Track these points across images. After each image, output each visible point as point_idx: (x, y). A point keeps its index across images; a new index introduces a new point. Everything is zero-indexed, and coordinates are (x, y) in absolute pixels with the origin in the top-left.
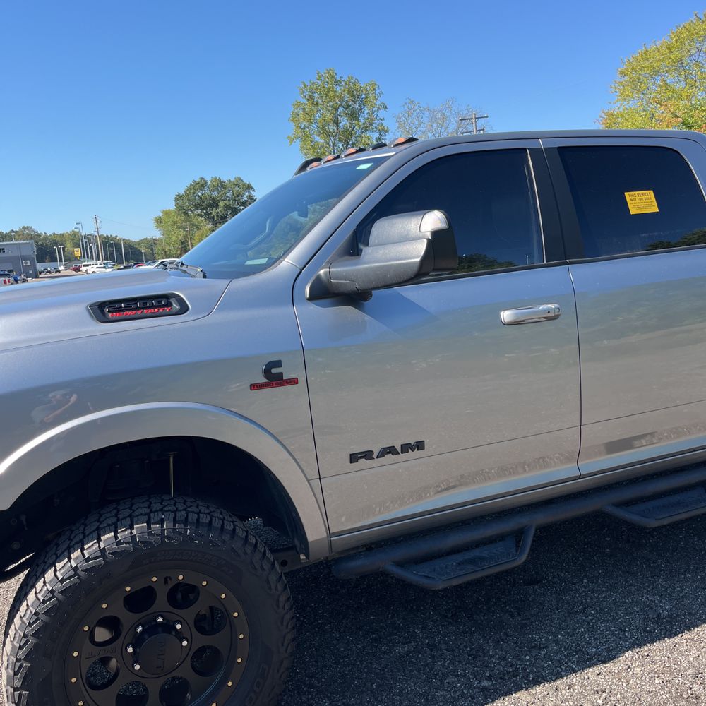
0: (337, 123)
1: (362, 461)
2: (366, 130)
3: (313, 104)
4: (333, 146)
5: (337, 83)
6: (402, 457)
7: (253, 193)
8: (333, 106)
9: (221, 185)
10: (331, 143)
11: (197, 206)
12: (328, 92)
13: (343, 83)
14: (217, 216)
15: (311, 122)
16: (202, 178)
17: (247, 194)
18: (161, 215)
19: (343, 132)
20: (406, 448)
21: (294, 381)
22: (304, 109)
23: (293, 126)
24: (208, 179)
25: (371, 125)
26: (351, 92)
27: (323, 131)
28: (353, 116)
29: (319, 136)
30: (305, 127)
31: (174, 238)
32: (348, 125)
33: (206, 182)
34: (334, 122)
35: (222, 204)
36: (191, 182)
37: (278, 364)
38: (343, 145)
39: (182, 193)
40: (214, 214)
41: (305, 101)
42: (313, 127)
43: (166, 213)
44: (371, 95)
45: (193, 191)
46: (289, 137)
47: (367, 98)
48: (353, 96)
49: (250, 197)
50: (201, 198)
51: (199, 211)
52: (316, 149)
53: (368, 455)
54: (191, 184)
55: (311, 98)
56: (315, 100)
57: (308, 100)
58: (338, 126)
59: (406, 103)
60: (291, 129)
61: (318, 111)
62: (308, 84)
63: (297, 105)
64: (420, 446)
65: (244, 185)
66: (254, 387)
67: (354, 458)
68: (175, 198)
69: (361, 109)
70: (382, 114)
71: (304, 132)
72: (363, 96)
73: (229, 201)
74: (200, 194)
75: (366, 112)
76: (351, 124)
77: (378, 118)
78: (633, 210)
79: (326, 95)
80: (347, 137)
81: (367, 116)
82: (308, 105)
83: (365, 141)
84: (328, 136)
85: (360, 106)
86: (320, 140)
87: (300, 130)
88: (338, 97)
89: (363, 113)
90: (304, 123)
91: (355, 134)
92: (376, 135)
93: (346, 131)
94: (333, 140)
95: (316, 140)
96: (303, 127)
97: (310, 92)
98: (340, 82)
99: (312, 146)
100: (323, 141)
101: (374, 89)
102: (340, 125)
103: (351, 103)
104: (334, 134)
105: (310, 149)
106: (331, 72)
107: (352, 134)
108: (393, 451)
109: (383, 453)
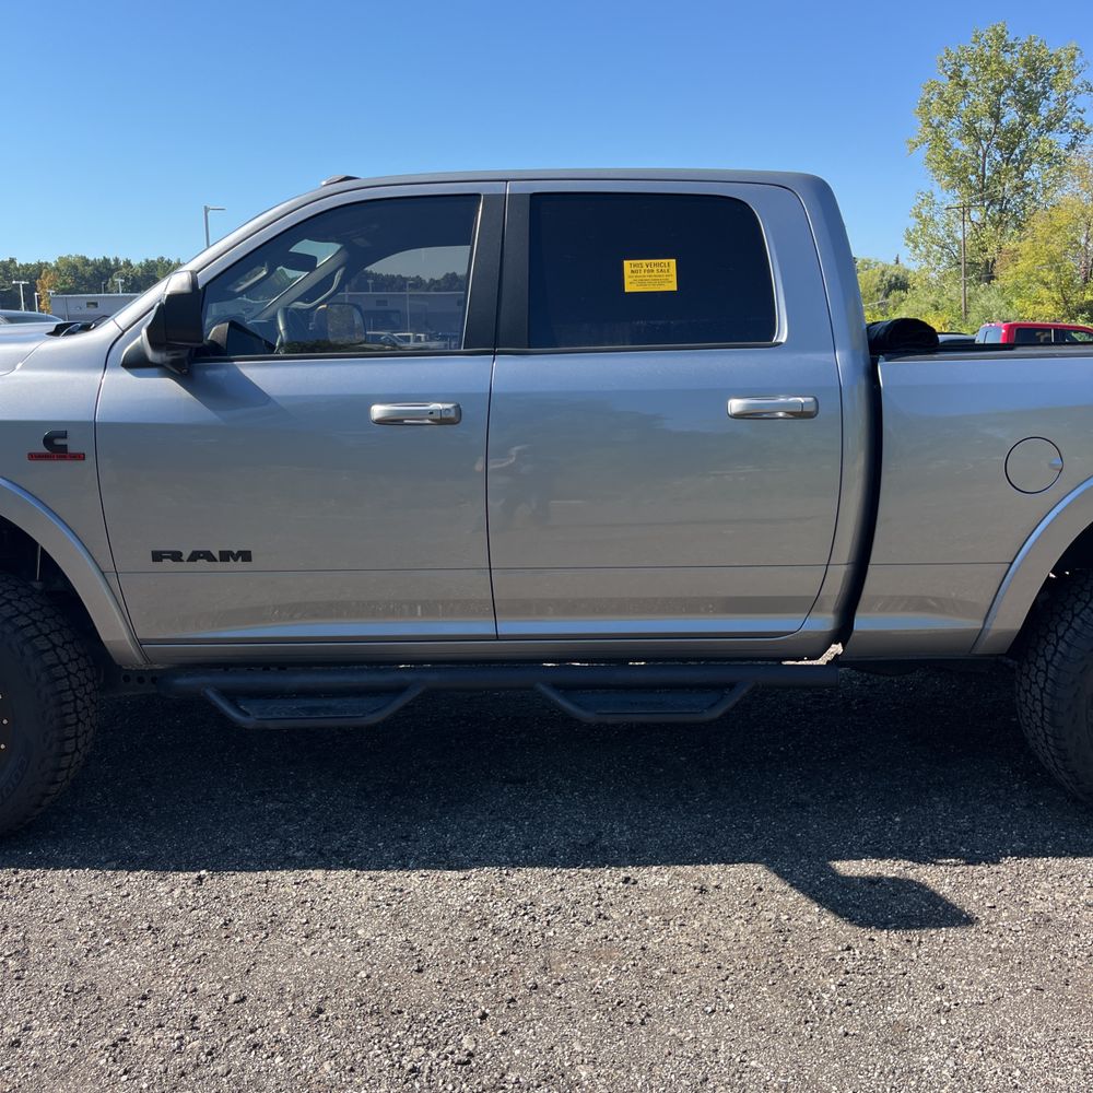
0: (996, 116)
1: (167, 562)
2: (1049, 130)
3: (958, 84)
4: (984, 157)
5: (1008, 48)
6: (220, 565)
8: (993, 88)
10: (980, 152)
12: (989, 64)
13: (1018, 48)
15: (949, 115)
19: (1006, 132)
20: (226, 556)
21: (80, 457)
22: (941, 94)
23: (919, 122)
25: (1060, 120)
26: (1032, 66)
27: (971, 131)
28: (1029, 105)
29: (960, 139)
30: (941, 124)
32: (1018, 119)
34: (992, 115)
37: (64, 435)
38: (1001, 156)
41: (946, 80)
42: (954, 126)
44: (1064, 68)
46: (909, 142)
47: (1059, 72)
48: (1033, 69)
52: (951, 161)
53: (176, 556)
55: (956, 74)
56: (964, 78)
57: (951, 78)
58: (998, 122)
60: (918, 129)
61: (966, 96)
62: (954, 51)
63: (932, 86)
64: (246, 556)
66: (33, 457)
67: (158, 556)
69: (1045, 93)
70: (1081, 101)
71: (936, 132)
75: (1053, 97)
76: (1023, 118)
77: (1074, 108)
78: (630, 286)
79: (985, 68)
80: (1011, 141)
81: (1053, 105)
82: (948, 86)
83: (1043, 150)
84: (978, 140)
85: (1044, 87)
86: (963, 147)
87: (929, 129)
88: (1004, 72)
89: (1047, 99)
90: (938, 118)
91: (1027, 136)
92: (1067, 138)
93: (1012, 131)
94: (985, 146)
95: (955, 146)
96: (935, 125)
97: (955, 63)
98: (1013, 46)
99: (945, 156)
100: (966, 147)
101: (1073, 57)
102: (1003, 121)
103: (1028, 82)
104: (989, 135)
105: (942, 162)
106: (998, 28)
107: (1021, 136)
108: (208, 556)
109: (195, 556)
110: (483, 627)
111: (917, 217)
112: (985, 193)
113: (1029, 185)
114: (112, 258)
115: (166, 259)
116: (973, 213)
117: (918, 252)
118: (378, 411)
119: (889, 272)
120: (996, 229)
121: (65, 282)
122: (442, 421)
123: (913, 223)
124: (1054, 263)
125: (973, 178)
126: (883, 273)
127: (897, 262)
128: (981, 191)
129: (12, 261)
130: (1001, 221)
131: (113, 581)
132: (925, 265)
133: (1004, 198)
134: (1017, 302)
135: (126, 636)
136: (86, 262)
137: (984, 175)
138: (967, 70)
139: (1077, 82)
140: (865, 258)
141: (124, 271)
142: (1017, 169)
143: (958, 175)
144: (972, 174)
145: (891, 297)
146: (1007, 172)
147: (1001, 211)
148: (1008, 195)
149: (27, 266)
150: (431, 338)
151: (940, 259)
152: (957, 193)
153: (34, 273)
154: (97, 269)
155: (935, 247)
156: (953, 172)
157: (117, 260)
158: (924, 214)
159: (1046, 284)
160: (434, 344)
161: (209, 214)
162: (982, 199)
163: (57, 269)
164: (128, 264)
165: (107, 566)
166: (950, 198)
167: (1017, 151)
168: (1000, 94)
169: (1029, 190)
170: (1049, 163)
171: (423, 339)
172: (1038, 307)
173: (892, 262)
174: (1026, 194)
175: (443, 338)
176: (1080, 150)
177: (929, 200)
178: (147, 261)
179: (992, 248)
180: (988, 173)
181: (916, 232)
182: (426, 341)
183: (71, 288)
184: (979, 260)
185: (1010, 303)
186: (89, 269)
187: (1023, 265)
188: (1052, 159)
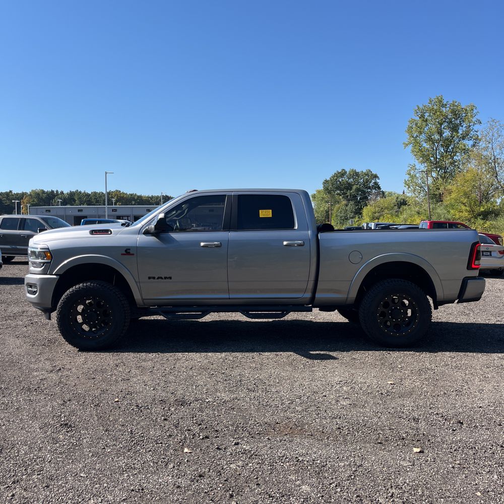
0: (440, 133)
2: (463, 139)
3: (423, 120)
4: (436, 150)
5: (444, 106)
7: (378, 180)
8: (438, 122)
9: (355, 174)
10: (434, 148)
11: (338, 188)
12: (436, 112)
13: (448, 106)
14: (350, 195)
15: (421, 133)
16: (343, 170)
17: (373, 181)
18: (315, 193)
19: (445, 140)
20: (166, 278)
21: (133, 254)
22: (416, 124)
23: (407, 135)
24: (348, 170)
25: (468, 135)
26: (454, 112)
27: (430, 139)
28: (454, 129)
29: (426, 143)
30: (417, 136)
31: (322, 209)
32: (450, 135)
33: (346, 172)
35: (354, 187)
36: (336, 172)
37: (129, 250)
38: (444, 150)
39: (328, 179)
40: (348, 194)
41: (418, 119)
42: (423, 137)
43: (319, 192)
44: (469, 114)
45: (336, 178)
46: (404, 144)
47: (466, 116)
48: (455, 115)
49: (376, 183)
50: (340, 183)
51: (339, 192)
52: (422, 152)
53: (154, 278)
54: (335, 173)
55: (422, 116)
56: (426, 118)
57: (420, 118)
58: (441, 136)
59: (488, 121)
60: (406, 138)
61: (427, 125)
62: (421, 107)
63: (413, 121)
64: (170, 278)
65: (372, 175)
66: (122, 254)
67: (150, 278)
68: (324, 182)
69: (461, 124)
70: (476, 127)
71: (415, 140)
72: (464, 115)
73: (360, 185)
74: (340, 180)
75: (464, 126)
76: (452, 134)
77: (473, 130)
78: (261, 216)
79: (434, 114)
80: (447, 143)
81: (464, 129)
82: (420, 122)
83: (461, 147)
84: (433, 143)
85: (460, 122)
86: (426, 146)
87: (412, 138)
88: (442, 115)
89: (462, 126)
90: (416, 134)
91: (454, 142)
92: (471, 143)
93: (447, 139)
94: (436, 146)
95: (424, 145)
96: (415, 136)
97: (422, 112)
98: (446, 105)
99: (419, 149)
100: (428, 146)
101: (472, 110)
102: (444, 135)
103: (453, 119)
104: (438, 141)
105: (418, 152)
106: (439, 98)
107: (451, 142)
108: (161, 278)
109: (158, 278)
110: (226, 296)
111: (409, 175)
112: (437, 165)
113: (456, 162)
114: (55, 190)
115: (79, 191)
116: (433, 173)
117: (410, 189)
118: (202, 244)
119: (400, 197)
120: (443, 180)
121: (34, 201)
122: (217, 246)
123: (407, 177)
124: (466, 195)
125: (432, 159)
126: (397, 198)
127: (404, 193)
128: (435, 164)
129: (11, 192)
130: (445, 177)
131: (138, 284)
132: (413, 195)
133: (446, 167)
134: (452, 211)
135: (140, 298)
136: (43, 192)
137: (437, 158)
138: (427, 115)
139: (474, 120)
140: (390, 191)
141: (60, 196)
142: (450, 155)
143: (425, 158)
144: (432, 157)
145: (401, 208)
146: (446, 157)
147: (445, 172)
148: (448, 166)
149: (17, 194)
150: (198, 226)
151: (420, 193)
152: (426, 165)
153: (21, 196)
154: (48, 195)
155: (417, 188)
156: (423, 156)
157: (57, 191)
158: (412, 173)
159: (464, 204)
160: (198, 228)
161: (107, 175)
162: (436, 168)
163: (30, 195)
164: (62, 193)
165: (137, 280)
166: (423, 167)
167: (450, 148)
168: (441, 124)
169: (456, 164)
170: (464, 153)
171: (194, 226)
172: (461, 214)
173: (402, 193)
174: (455, 166)
175: (202, 226)
176: (478, 147)
177: (414, 167)
178: (71, 191)
179: (442, 188)
180: (438, 157)
181: (409, 181)
182: (196, 227)
183: (36, 204)
184: (436, 193)
185: (449, 212)
186: (45, 195)
187: (453, 195)
188: (465, 151)
